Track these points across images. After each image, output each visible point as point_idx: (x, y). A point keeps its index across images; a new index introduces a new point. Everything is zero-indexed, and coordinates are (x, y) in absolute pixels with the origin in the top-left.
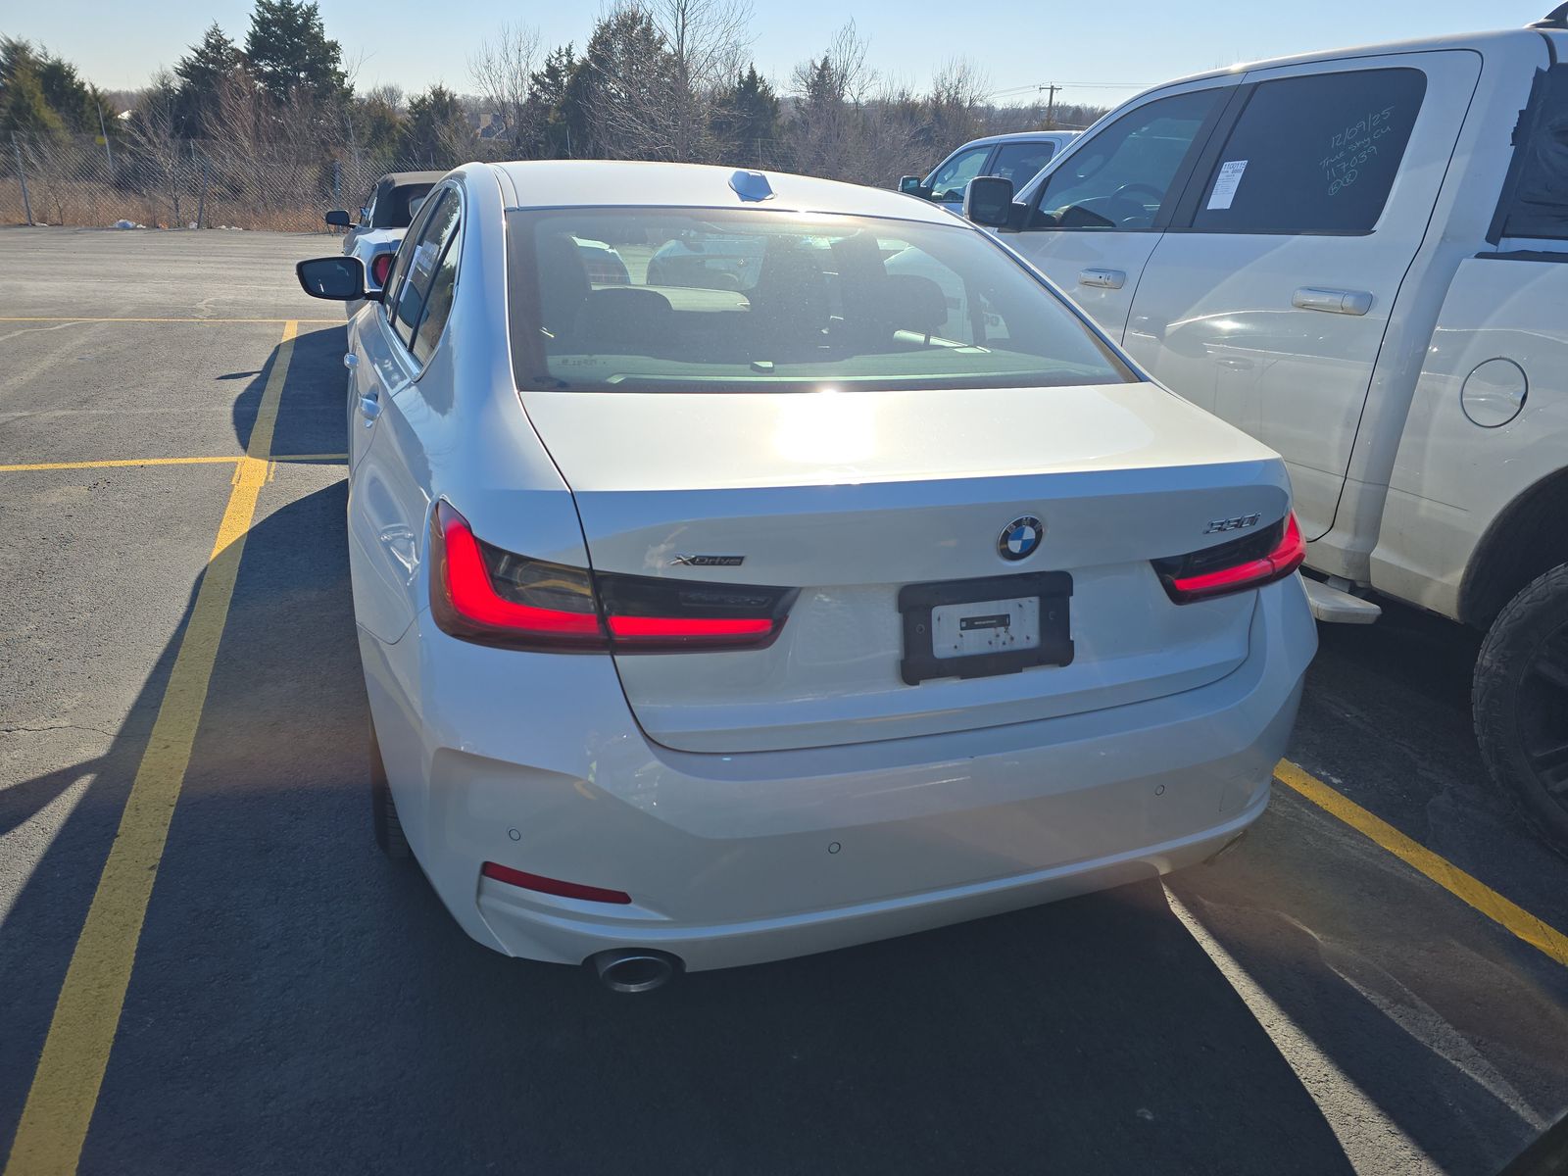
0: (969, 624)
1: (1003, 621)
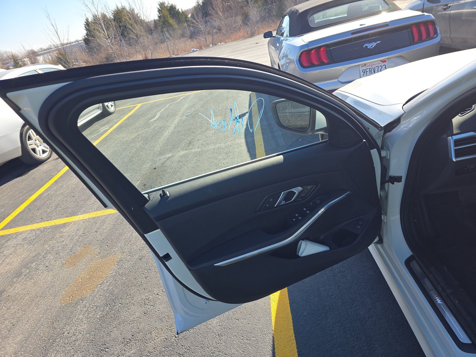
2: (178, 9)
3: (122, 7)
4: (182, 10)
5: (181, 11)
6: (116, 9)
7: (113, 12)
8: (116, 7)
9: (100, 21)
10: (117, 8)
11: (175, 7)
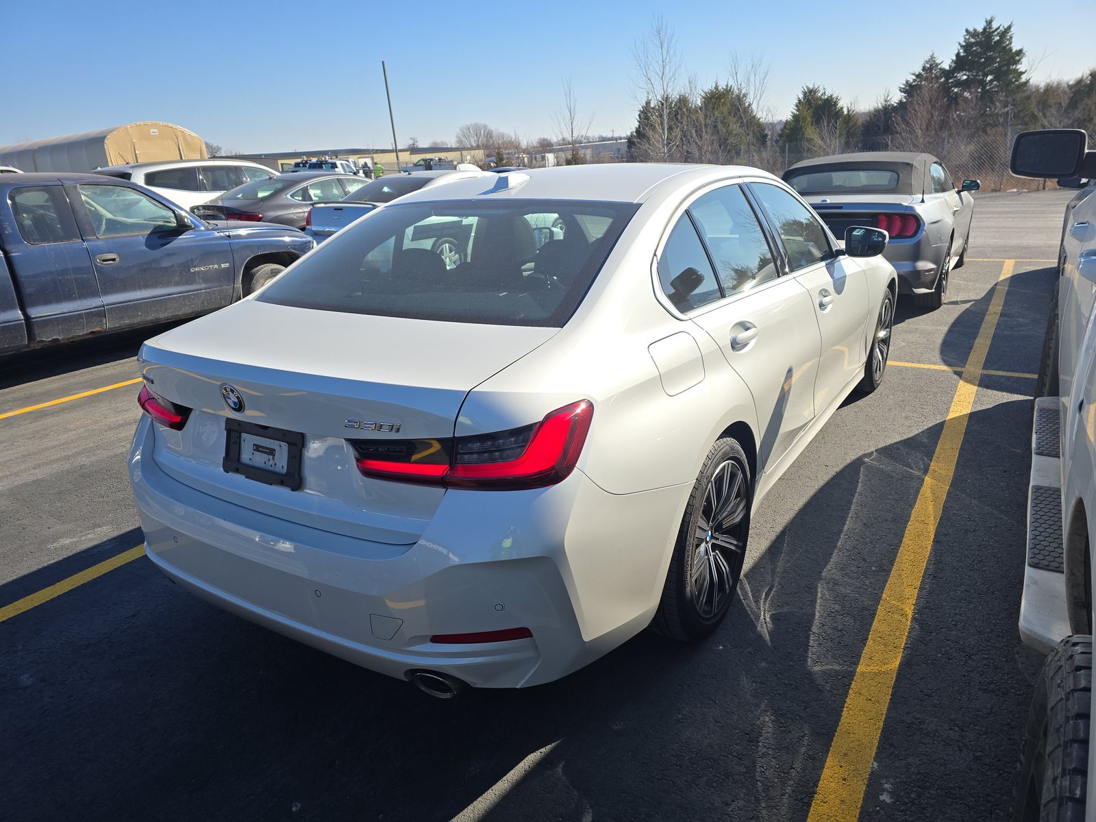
0: (258, 448)
1: (271, 452)
2: (842, 108)
3: (727, 86)
4: (848, 111)
5: (846, 113)
6: (713, 89)
7: (703, 94)
8: (714, 85)
9: (663, 111)
10: (716, 88)
11: (835, 102)
